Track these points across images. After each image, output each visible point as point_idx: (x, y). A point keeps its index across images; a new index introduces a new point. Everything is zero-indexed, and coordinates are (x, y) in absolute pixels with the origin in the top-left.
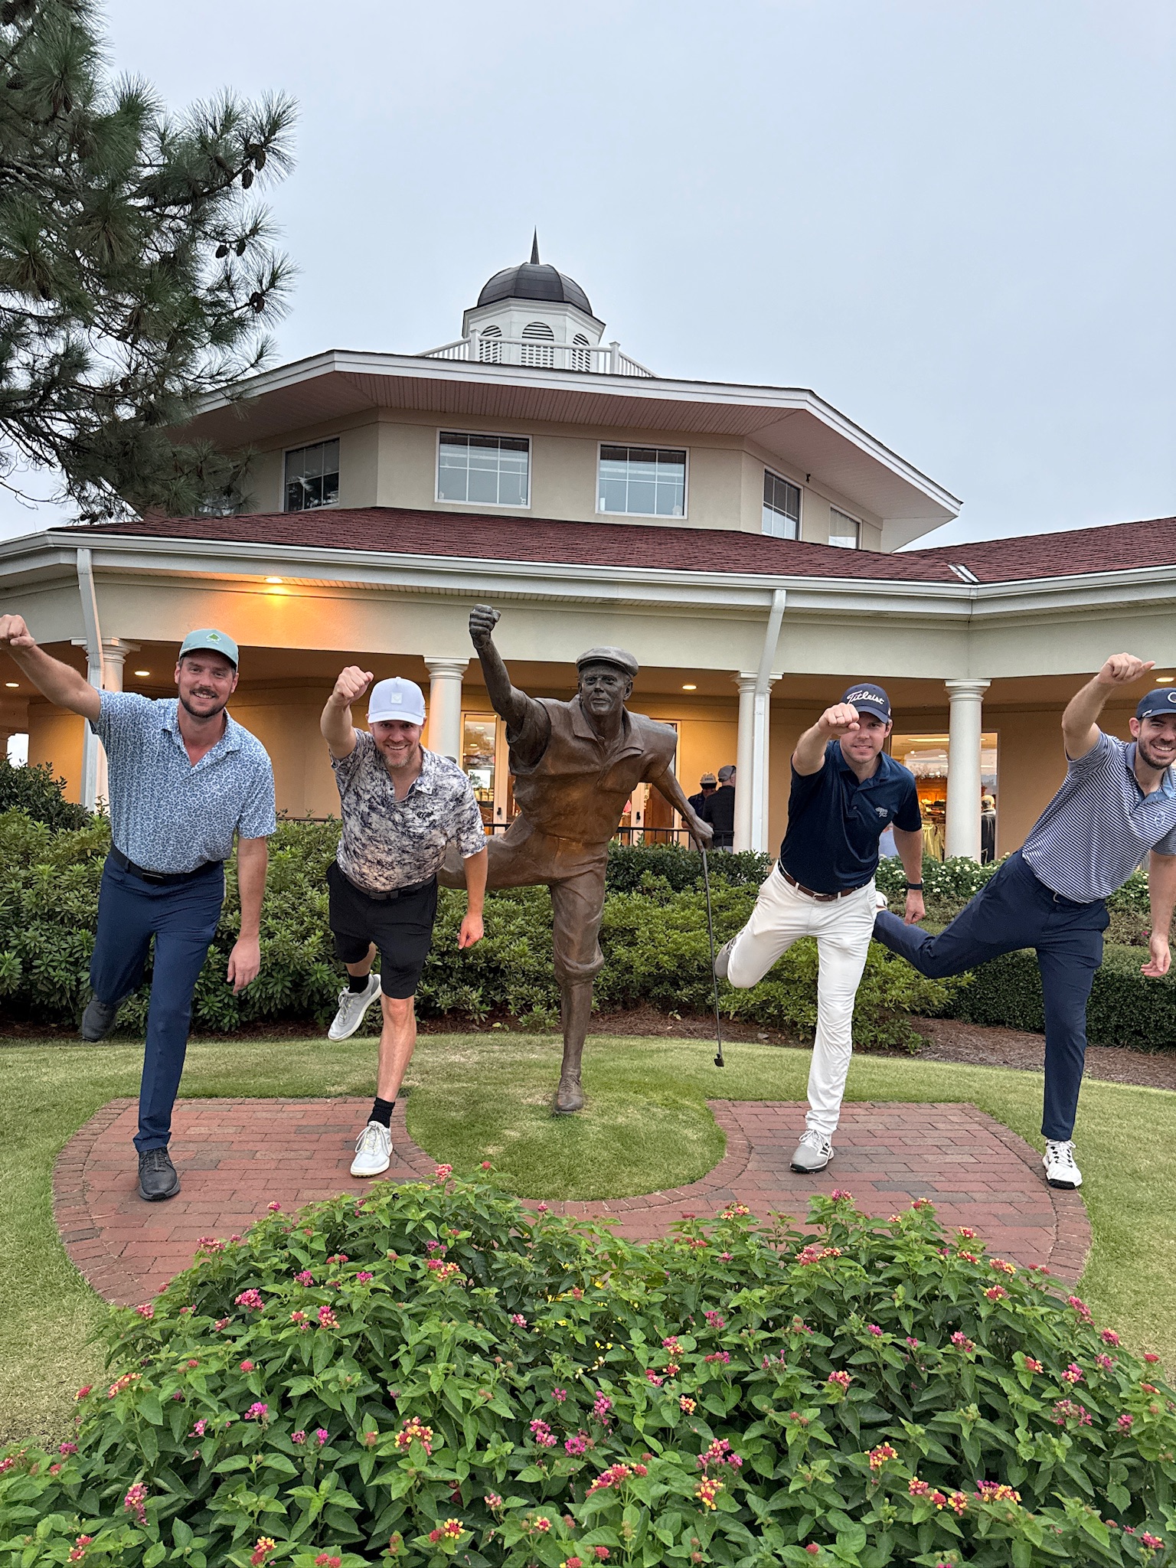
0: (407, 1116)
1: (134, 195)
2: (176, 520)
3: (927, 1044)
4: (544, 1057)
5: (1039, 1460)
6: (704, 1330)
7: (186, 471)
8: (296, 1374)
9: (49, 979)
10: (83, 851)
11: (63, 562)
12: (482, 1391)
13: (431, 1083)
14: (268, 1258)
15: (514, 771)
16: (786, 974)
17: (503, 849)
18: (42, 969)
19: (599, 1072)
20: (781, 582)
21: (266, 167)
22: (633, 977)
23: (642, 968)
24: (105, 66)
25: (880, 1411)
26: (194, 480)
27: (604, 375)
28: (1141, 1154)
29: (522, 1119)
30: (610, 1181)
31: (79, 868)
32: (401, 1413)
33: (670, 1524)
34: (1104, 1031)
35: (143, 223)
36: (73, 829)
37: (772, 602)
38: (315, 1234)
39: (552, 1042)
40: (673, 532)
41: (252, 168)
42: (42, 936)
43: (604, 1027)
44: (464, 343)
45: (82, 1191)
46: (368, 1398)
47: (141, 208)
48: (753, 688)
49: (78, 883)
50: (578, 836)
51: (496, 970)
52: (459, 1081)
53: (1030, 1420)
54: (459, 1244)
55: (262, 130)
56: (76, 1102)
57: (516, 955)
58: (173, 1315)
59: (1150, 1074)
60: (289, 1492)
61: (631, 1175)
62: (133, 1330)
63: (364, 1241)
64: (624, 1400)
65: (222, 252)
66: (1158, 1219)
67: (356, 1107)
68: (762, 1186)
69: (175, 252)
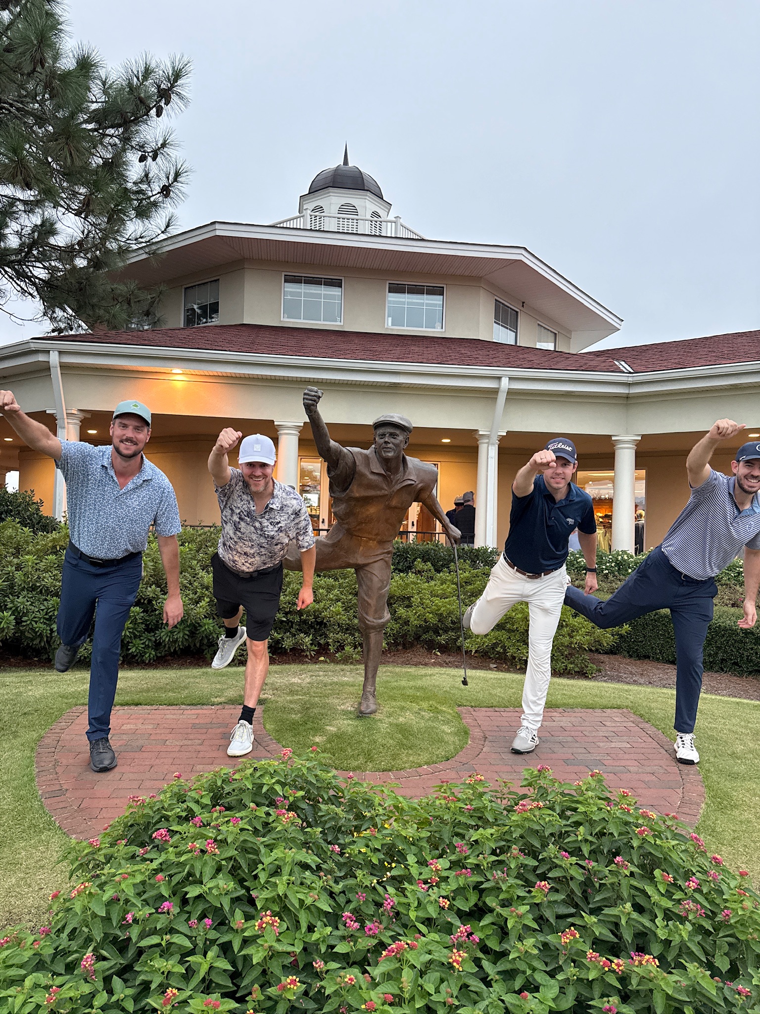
0: (263, 717)
1: (86, 122)
2: (114, 332)
3: (600, 671)
4: (352, 679)
6: (455, 855)
7: (120, 301)
8: (191, 883)
9: (33, 630)
11: (41, 359)
12: (311, 894)
13: (279, 696)
14: (173, 809)
15: (332, 495)
16: (508, 626)
17: (325, 545)
18: (28, 623)
19: (388, 689)
20: (505, 372)
21: (171, 103)
22: (410, 628)
23: (416, 622)
24: (67, 38)
25: (568, 908)
26: (126, 306)
27: (391, 237)
28: (738, 742)
29: (338, 719)
30: (394, 759)
32: (259, 908)
33: (432, 979)
34: (714, 662)
35: (92, 140)
36: (48, 533)
37: (500, 384)
38: (204, 793)
39: (357, 670)
40: (436, 340)
42: (28, 601)
43: (391, 660)
44: (300, 217)
45: (54, 765)
46: (238, 899)
47: (90, 130)
48: (487, 441)
49: (51, 567)
50: (374, 537)
51: (322, 624)
52: (297, 695)
53: (665, 913)
54: (297, 800)
55: (169, 80)
56: (50, 709)
57: (334, 614)
58: (112, 845)
59: (743, 691)
60: (187, 959)
61: (408, 755)
62: (86, 855)
63: (235, 797)
64: (403, 900)
65: (142, 159)
66: (749, 784)
67: (231, 711)
68: (493, 762)
69: (112, 158)
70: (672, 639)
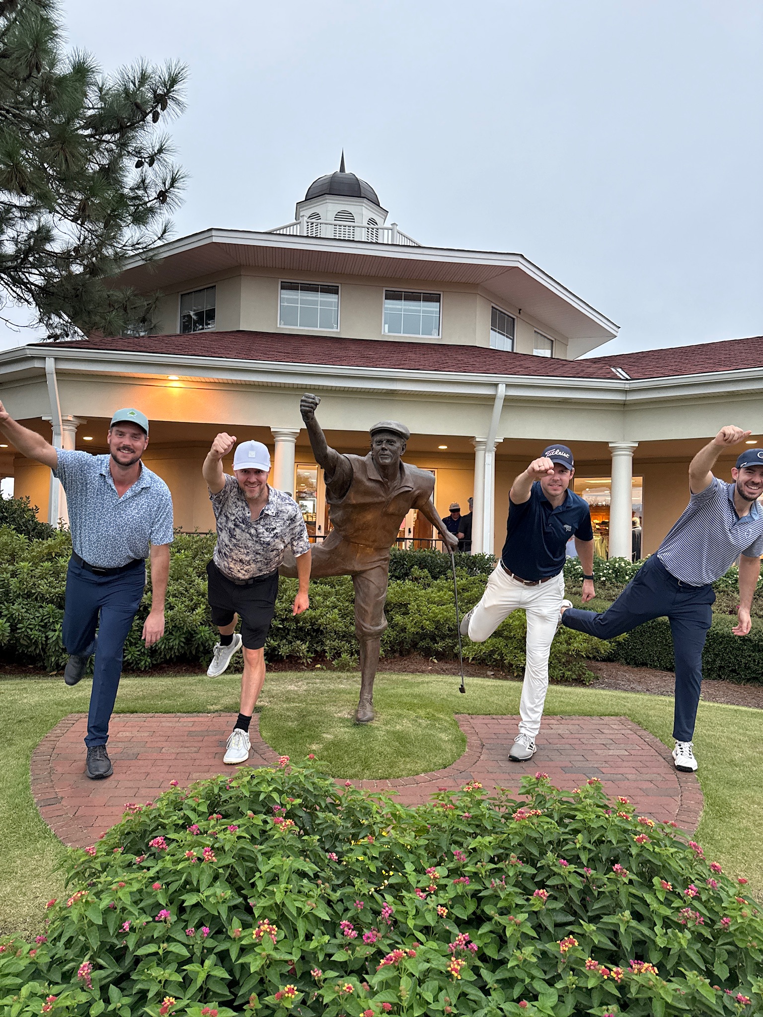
0: (259, 725)
1: (82, 128)
2: (110, 338)
3: (597, 678)
4: (349, 687)
5: (670, 947)
6: (453, 863)
7: (116, 307)
8: (189, 891)
9: (28, 637)
10: (50, 554)
11: (36, 366)
12: (309, 902)
13: (276, 704)
14: (170, 816)
15: (329, 502)
16: (506, 633)
17: (322, 552)
18: (23, 630)
19: (385, 696)
20: (502, 379)
21: (167, 108)
22: (406, 635)
23: (412, 629)
24: (63, 43)
25: (567, 916)
26: (122, 312)
27: (388, 245)
28: (736, 749)
29: (335, 727)
30: (391, 767)
31: (47, 564)
32: (256, 917)
33: (430, 988)
34: (712, 670)
35: (88, 145)
36: (43, 539)
37: (497, 391)
38: (201, 801)
39: (354, 677)
40: (432, 347)
41: (159, 110)
42: (23, 608)
43: (388, 667)
44: (296, 224)
45: (49, 773)
46: (235, 907)
47: (86, 136)
48: (484, 447)
49: (47, 574)
50: (371, 544)
51: (318, 631)
52: (293, 702)
53: (664, 921)
54: (294, 807)
55: (165, 85)
56: (46, 716)
57: (330, 621)
58: (109, 853)
59: (741, 698)
60: (184, 968)
61: (405, 763)
62: (83, 863)
63: (232, 805)
64: (402, 908)
65: (139, 165)
66: (747, 792)
67: (227, 719)
68: (490, 769)
69: (109, 164)
70: (669, 647)
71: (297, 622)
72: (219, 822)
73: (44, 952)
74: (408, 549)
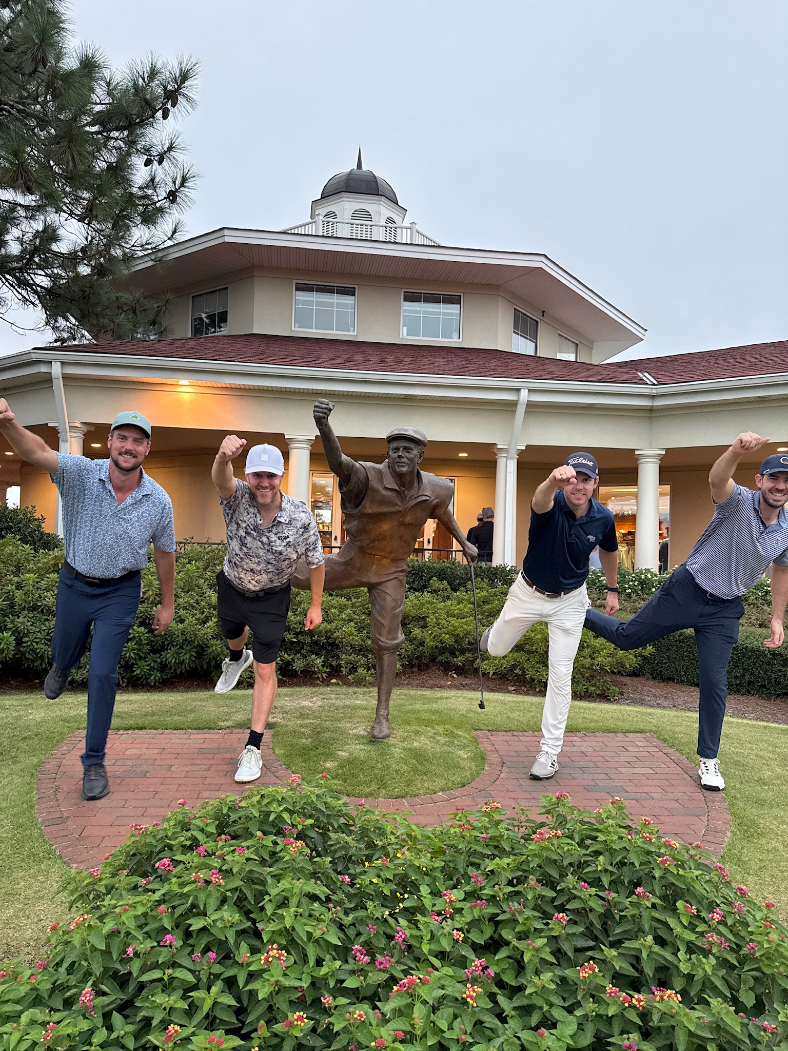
0: (272, 742)
1: (89, 124)
2: (118, 342)
3: (622, 694)
4: (365, 702)
6: (469, 886)
7: (125, 309)
8: (195, 915)
9: (34, 651)
10: (56, 565)
11: (42, 370)
12: (320, 927)
13: (289, 720)
14: (177, 838)
15: (344, 511)
16: (527, 647)
17: (337, 563)
19: (402, 712)
20: (524, 384)
21: (178, 105)
22: (425, 649)
23: (431, 643)
24: (70, 37)
25: (587, 940)
26: (131, 316)
27: (406, 244)
28: (765, 767)
29: (350, 744)
30: (408, 786)
31: (53, 576)
32: (265, 941)
33: (445, 1015)
34: (740, 685)
36: (49, 550)
37: (519, 397)
38: (209, 821)
39: (370, 692)
40: (452, 351)
42: (29, 621)
43: (406, 682)
44: (312, 223)
45: (55, 792)
46: (244, 931)
47: (94, 133)
48: (506, 455)
50: (387, 555)
51: (334, 645)
52: (307, 719)
53: (688, 946)
54: (305, 828)
55: (176, 81)
56: (51, 733)
57: (346, 635)
58: (113, 875)
59: (771, 714)
60: (190, 994)
61: (422, 781)
62: (87, 885)
63: (242, 826)
64: (416, 933)
65: (148, 163)
66: (776, 812)
67: (239, 736)
68: (510, 788)
69: (117, 162)
71: (312, 636)
72: (228, 843)
73: (45, 978)
74: (427, 560)
